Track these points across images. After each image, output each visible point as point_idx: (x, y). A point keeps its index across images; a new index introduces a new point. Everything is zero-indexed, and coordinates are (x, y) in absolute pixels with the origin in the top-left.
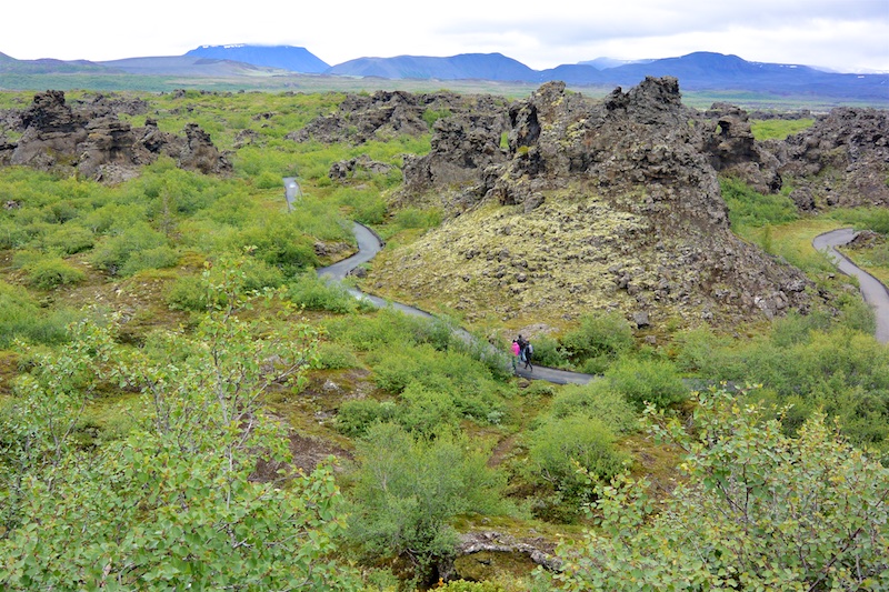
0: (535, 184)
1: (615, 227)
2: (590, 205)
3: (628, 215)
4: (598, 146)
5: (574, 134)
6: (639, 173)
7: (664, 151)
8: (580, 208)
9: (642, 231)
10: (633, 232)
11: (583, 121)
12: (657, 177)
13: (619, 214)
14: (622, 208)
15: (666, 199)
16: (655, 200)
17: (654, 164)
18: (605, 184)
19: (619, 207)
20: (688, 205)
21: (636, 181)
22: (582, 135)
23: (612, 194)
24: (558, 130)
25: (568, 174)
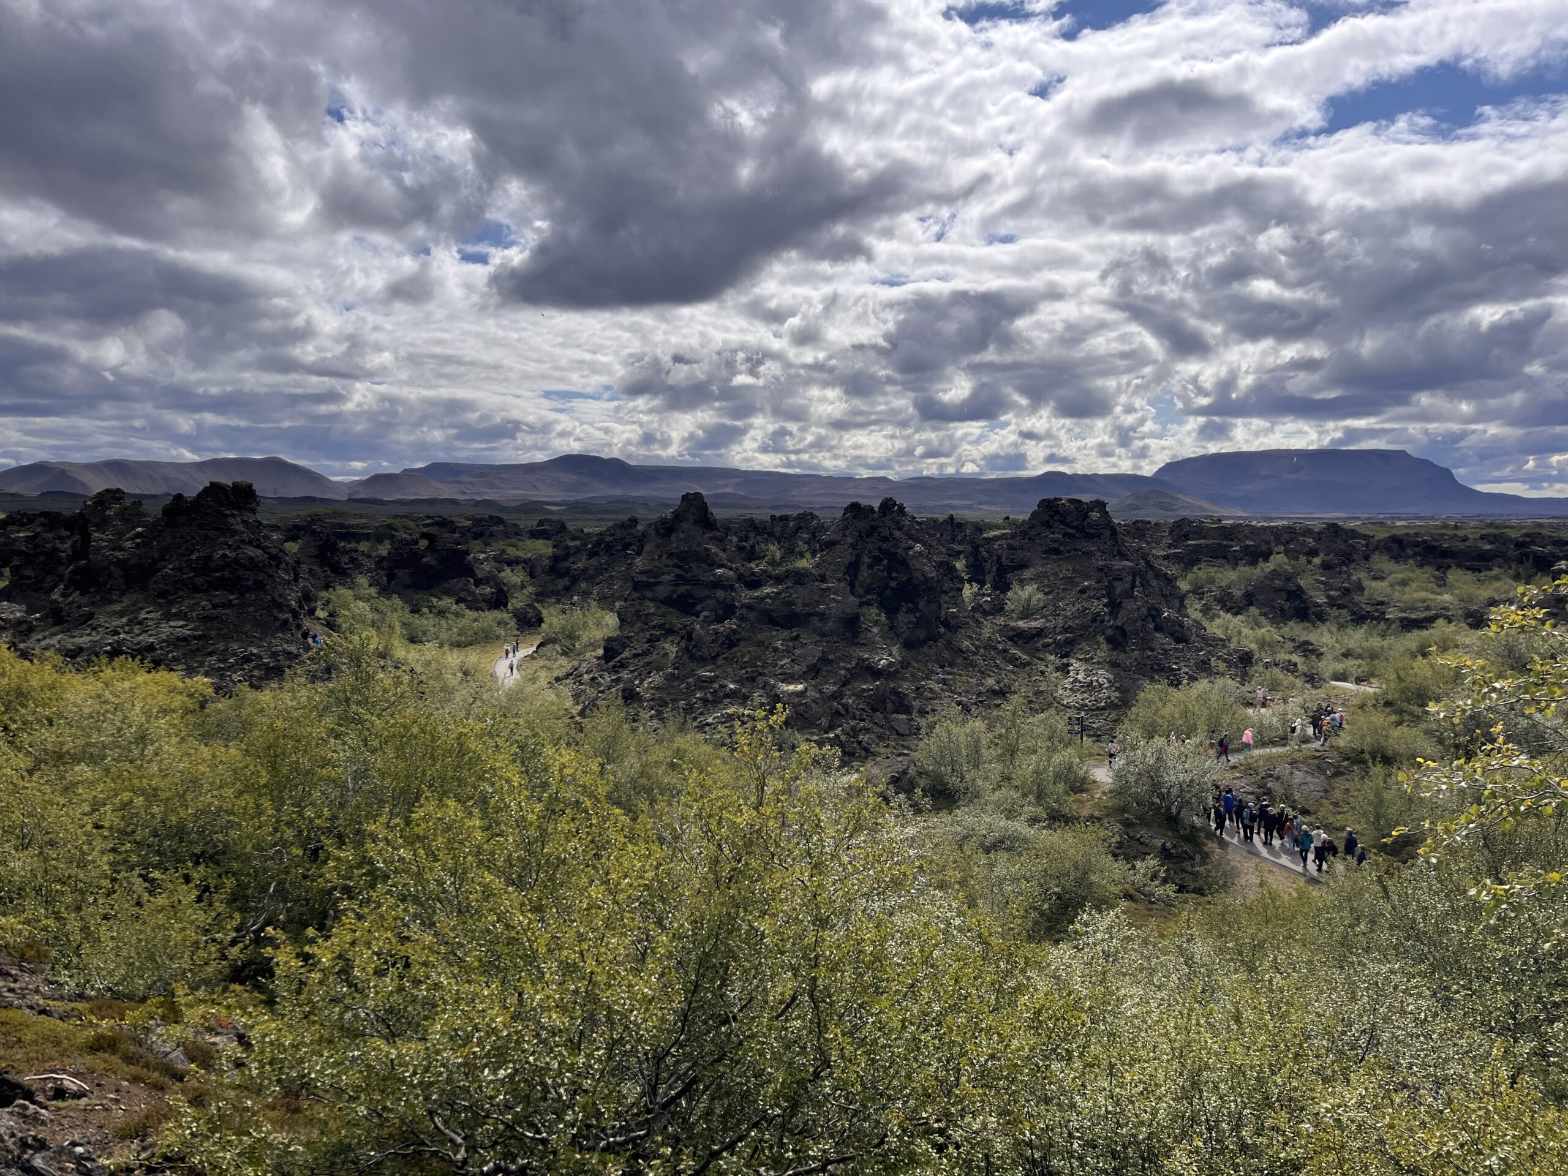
0: (85, 600)
1: (164, 636)
2: (143, 615)
3: (182, 623)
4: (156, 555)
5: (128, 544)
6: (199, 581)
7: (224, 556)
8: (130, 621)
9: (195, 637)
10: (185, 639)
11: (139, 529)
12: (222, 584)
13: (172, 624)
14: (177, 616)
15: (229, 604)
16: (215, 606)
17: (217, 571)
18: (163, 594)
19: (175, 615)
20: (251, 609)
21: (196, 589)
22: (138, 544)
23: (171, 603)
24: (109, 541)
25: (124, 587)
